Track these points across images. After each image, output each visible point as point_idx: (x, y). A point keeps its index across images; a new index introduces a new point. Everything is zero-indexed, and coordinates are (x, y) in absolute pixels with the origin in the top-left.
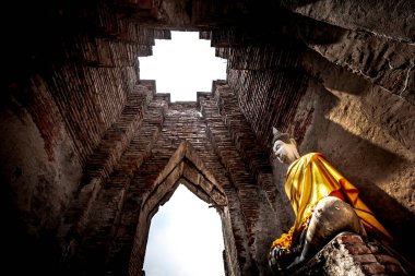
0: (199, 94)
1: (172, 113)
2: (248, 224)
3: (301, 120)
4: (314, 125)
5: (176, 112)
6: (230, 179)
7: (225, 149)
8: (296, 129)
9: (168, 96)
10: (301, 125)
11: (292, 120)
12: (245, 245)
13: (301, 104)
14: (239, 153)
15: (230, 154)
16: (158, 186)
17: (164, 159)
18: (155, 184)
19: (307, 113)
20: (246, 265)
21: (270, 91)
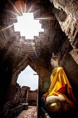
0: (35, 37)
1: (25, 43)
2: (43, 82)
4: (66, 54)
8: (61, 54)
9: (24, 37)
13: (64, 45)
14: (44, 58)
17: (21, 59)
18: (18, 66)
19: (65, 49)
21: (55, 38)
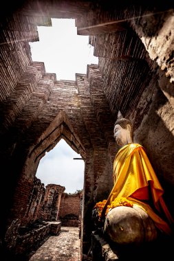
0: (77, 75)
1: (56, 89)
2: (95, 176)
3: (142, 108)
4: (149, 115)
5: (59, 89)
6: (90, 142)
7: (89, 120)
8: (137, 115)
9: (54, 75)
10: (141, 113)
11: (136, 107)
12: (91, 189)
13: (144, 94)
14: (99, 124)
15: (91, 124)
16: (42, 141)
17: (46, 123)
18: (40, 140)
19: (146, 104)
20: (89, 202)
21: (123, 78)
